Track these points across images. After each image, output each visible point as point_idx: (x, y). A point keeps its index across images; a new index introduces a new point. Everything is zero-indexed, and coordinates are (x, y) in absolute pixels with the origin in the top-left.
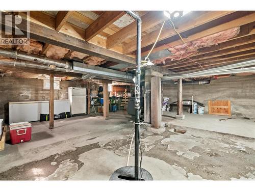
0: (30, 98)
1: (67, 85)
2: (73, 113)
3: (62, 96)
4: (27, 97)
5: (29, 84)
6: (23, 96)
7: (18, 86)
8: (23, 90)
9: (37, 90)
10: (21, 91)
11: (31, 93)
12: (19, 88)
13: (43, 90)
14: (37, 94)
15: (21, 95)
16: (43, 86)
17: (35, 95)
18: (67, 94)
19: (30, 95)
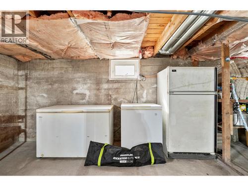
0: (87, 98)
1: (156, 68)
2: (171, 149)
3: (145, 95)
4: (83, 96)
5: (86, 71)
6: (77, 94)
7: (71, 76)
8: (78, 82)
9: (98, 83)
10: (75, 85)
11: (89, 89)
12: (72, 79)
13: (108, 82)
14: (98, 89)
15: (75, 92)
16: (108, 73)
17: (95, 92)
18: (156, 90)
19: (87, 93)
